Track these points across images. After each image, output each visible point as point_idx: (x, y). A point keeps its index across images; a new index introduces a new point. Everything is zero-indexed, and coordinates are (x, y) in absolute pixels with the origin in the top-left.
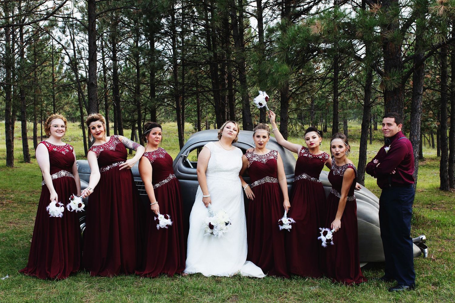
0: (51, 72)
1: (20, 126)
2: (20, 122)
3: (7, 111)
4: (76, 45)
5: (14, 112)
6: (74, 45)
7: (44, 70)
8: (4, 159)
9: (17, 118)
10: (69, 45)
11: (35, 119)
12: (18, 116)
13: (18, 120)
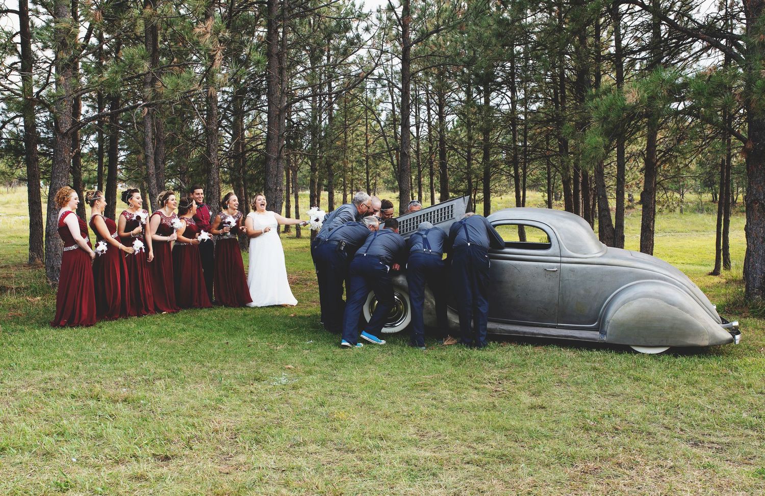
0: (365, 131)
1: (327, 198)
2: (327, 193)
3: (312, 181)
4: (395, 98)
5: (321, 179)
6: (392, 97)
7: (356, 130)
8: (308, 238)
9: (324, 188)
10: (387, 97)
11: (344, 191)
12: (325, 186)
13: (325, 190)
